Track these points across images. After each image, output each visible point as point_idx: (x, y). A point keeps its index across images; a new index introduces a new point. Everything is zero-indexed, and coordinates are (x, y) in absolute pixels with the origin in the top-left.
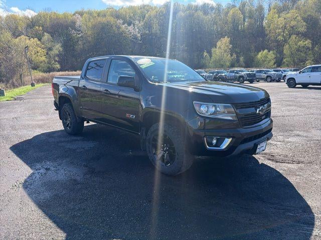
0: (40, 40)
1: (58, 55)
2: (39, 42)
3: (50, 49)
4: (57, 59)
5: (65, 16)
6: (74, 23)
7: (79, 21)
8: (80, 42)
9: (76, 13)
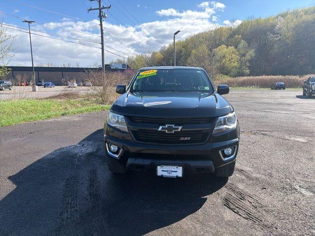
0: (236, 47)
1: (249, 61)
2: (235, 50)
3: (244, 55)
4: (248, 64)
5: (267, 21)
6: (274, 26)
7: (280, 24)
8: (276, 46)
9: (280, 15)
